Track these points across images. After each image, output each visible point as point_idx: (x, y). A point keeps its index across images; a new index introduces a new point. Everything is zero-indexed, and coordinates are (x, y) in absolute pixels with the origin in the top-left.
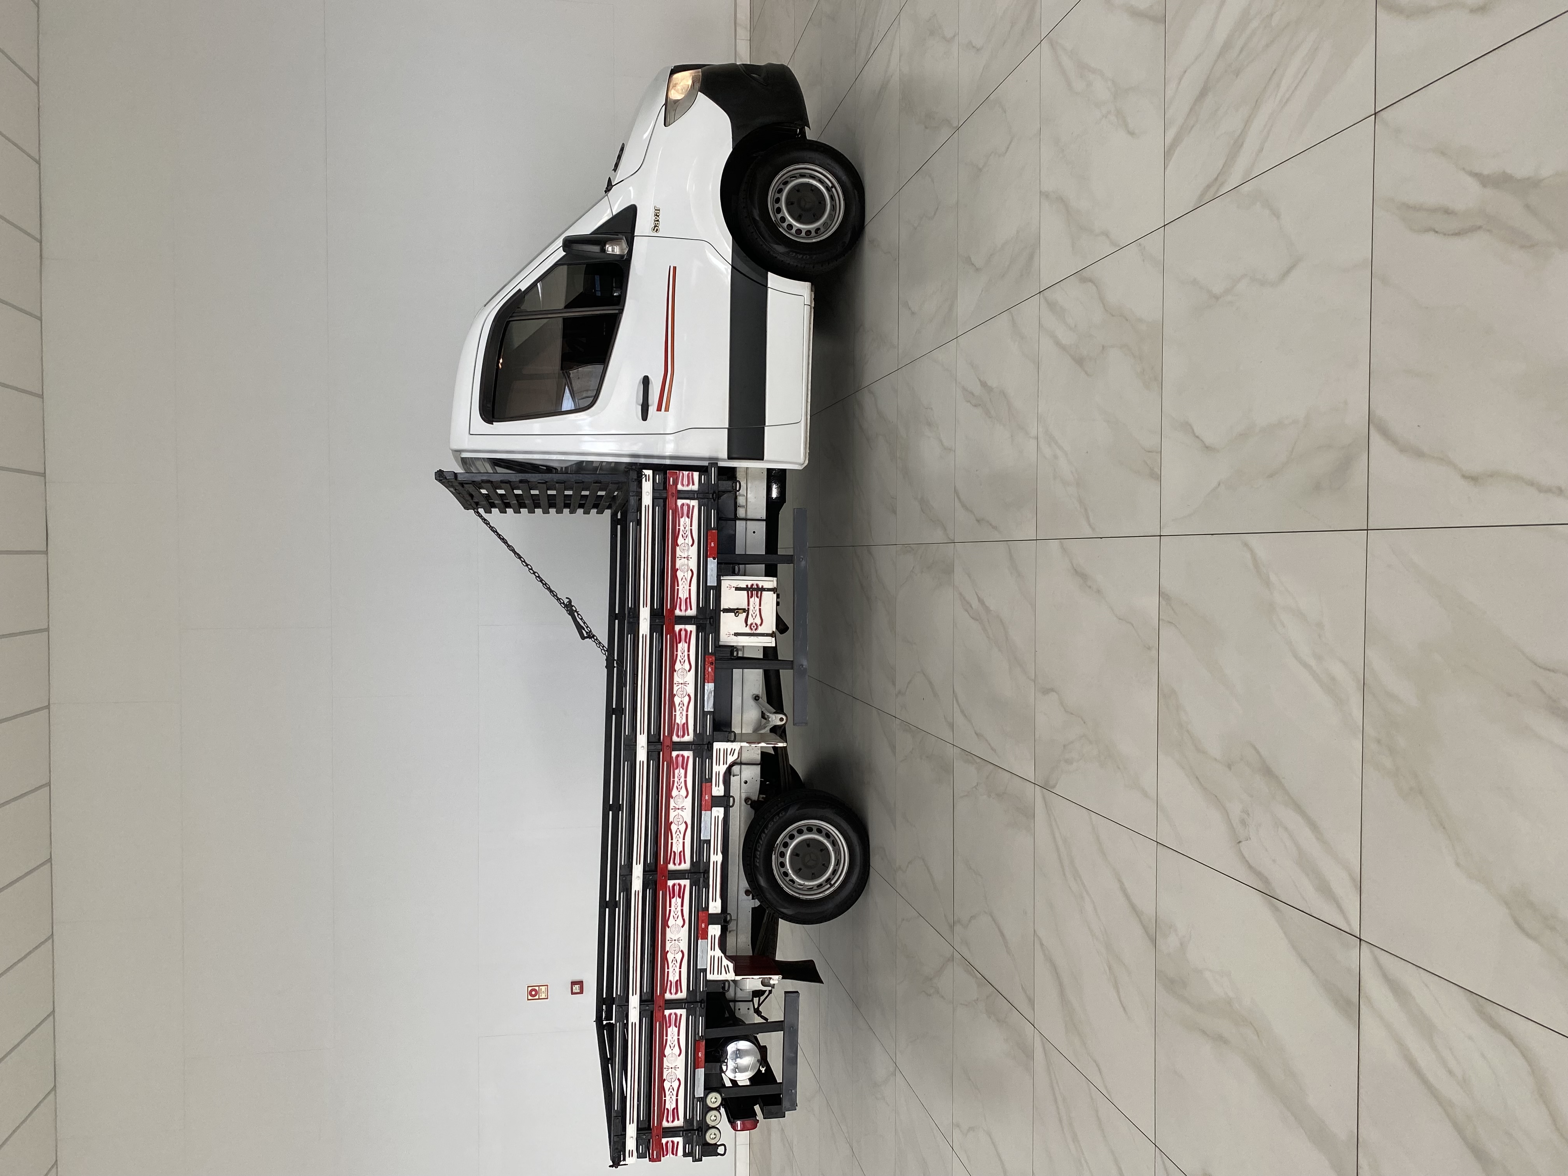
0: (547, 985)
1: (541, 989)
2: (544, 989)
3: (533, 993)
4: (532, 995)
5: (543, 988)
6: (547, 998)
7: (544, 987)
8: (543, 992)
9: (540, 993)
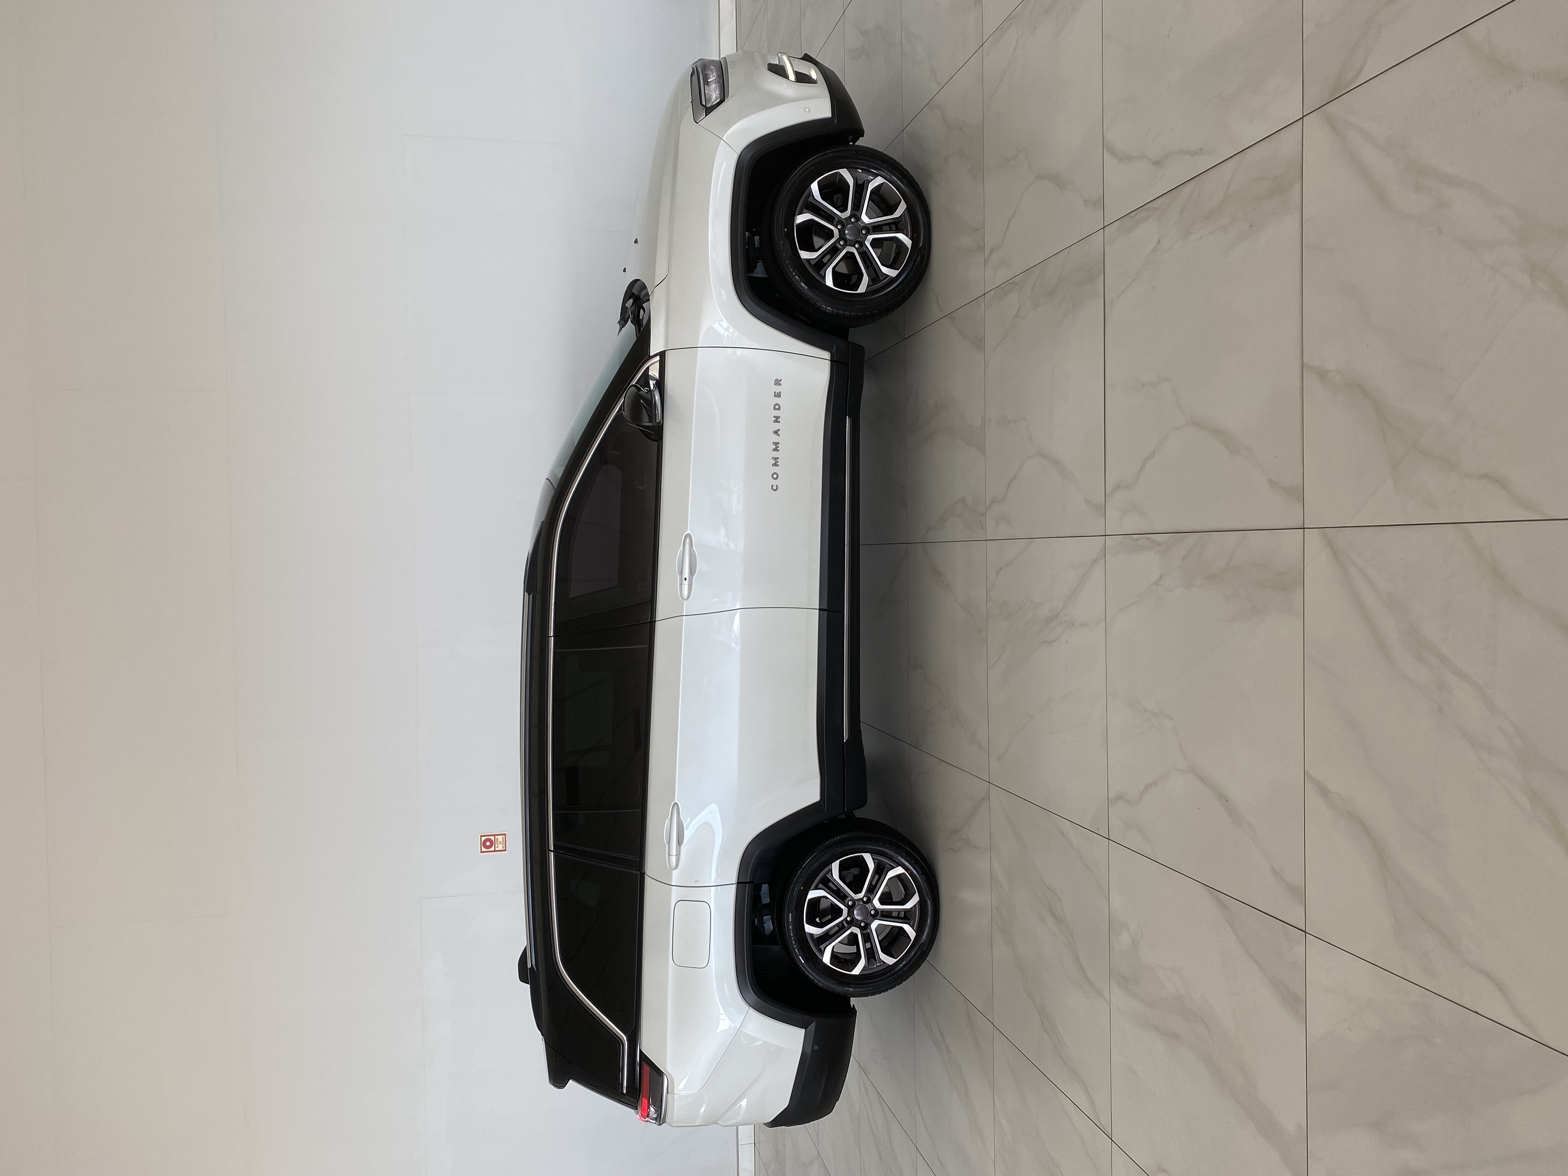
9: (496, 843)
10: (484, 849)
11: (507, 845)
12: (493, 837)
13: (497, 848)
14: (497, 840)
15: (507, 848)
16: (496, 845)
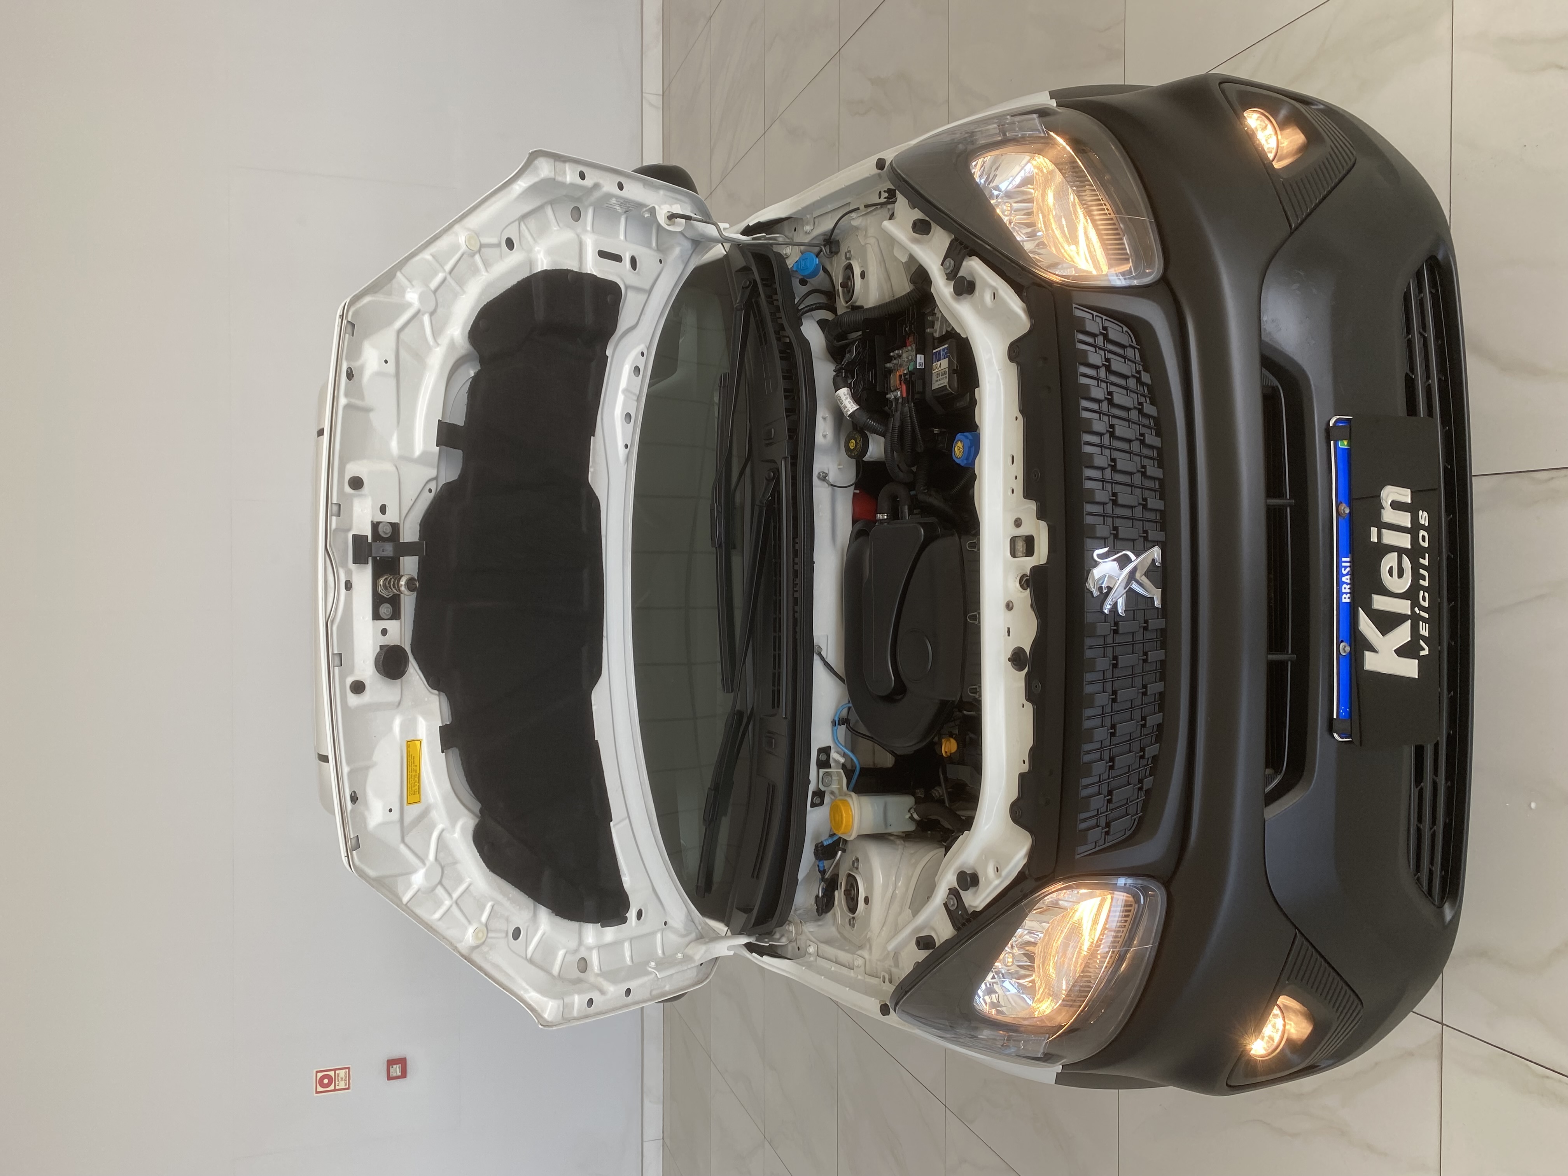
0: (348, 1068)
1: (338, 1074)
2: (344, 1074)
3: (325, 1081)
4: (323, 1085)
5: (342, 1073)
6: (348, 1089)
7: (344, 1071)
8: (342, 1078)
9: (337, 1080)
10: (320, 1089)
11: (350, 1081)
12: (333, 1072)
13: (338, 1085)
14: (338, 1076)
15: (351, 1086)
16: (337, 1083)
